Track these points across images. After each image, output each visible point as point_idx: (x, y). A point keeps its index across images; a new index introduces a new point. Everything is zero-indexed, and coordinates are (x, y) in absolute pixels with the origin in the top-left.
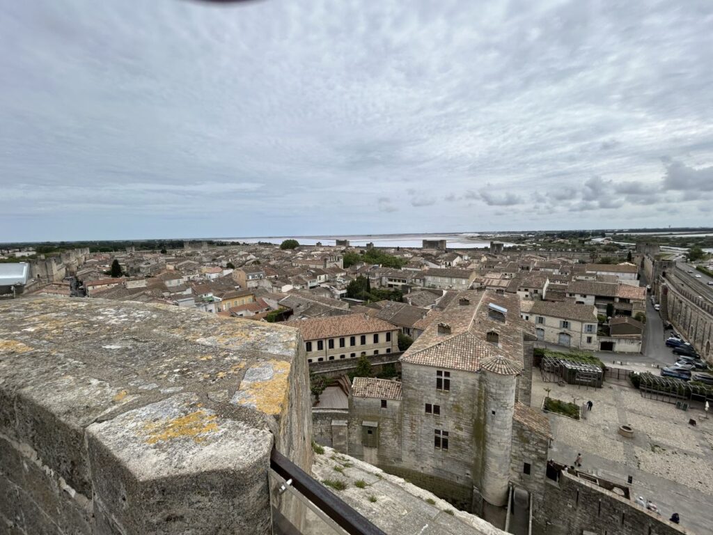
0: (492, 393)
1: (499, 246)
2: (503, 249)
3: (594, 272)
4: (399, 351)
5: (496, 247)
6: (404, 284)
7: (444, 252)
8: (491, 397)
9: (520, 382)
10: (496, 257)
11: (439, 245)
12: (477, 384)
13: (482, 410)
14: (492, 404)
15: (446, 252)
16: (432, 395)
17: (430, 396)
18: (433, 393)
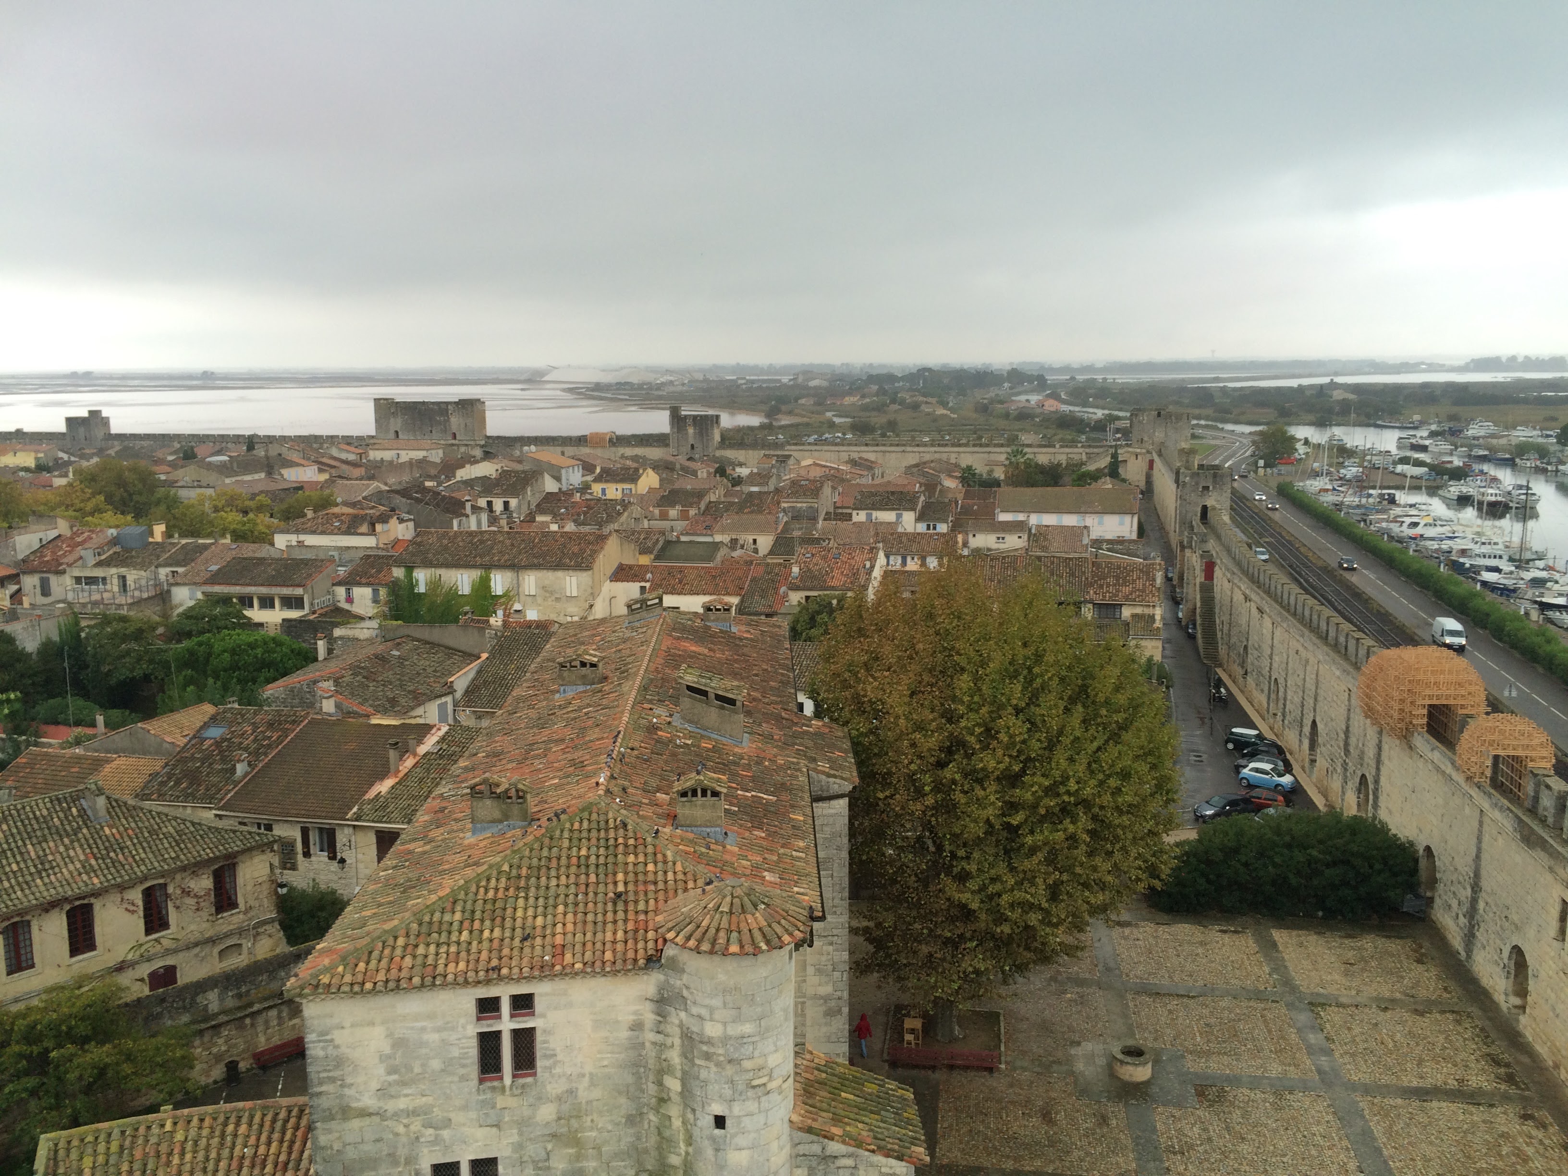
0: (709, 1042)
1: (705, 424)
2: (717, 437)
3: (1021, 517)
4: (284, 948)
5: (691, 431)
6: (294, 614)
7: (478, 453)
8: (707, 1056)
9: (810, 970)
10: (694, 473)
11: (455, 421)
12: (649, 1017)
13: (677, 1123)
14: (713, 1089)
15: (488, 455)
16: (458, 1117)
17: (447, 1123)
18: (465, 1108)
